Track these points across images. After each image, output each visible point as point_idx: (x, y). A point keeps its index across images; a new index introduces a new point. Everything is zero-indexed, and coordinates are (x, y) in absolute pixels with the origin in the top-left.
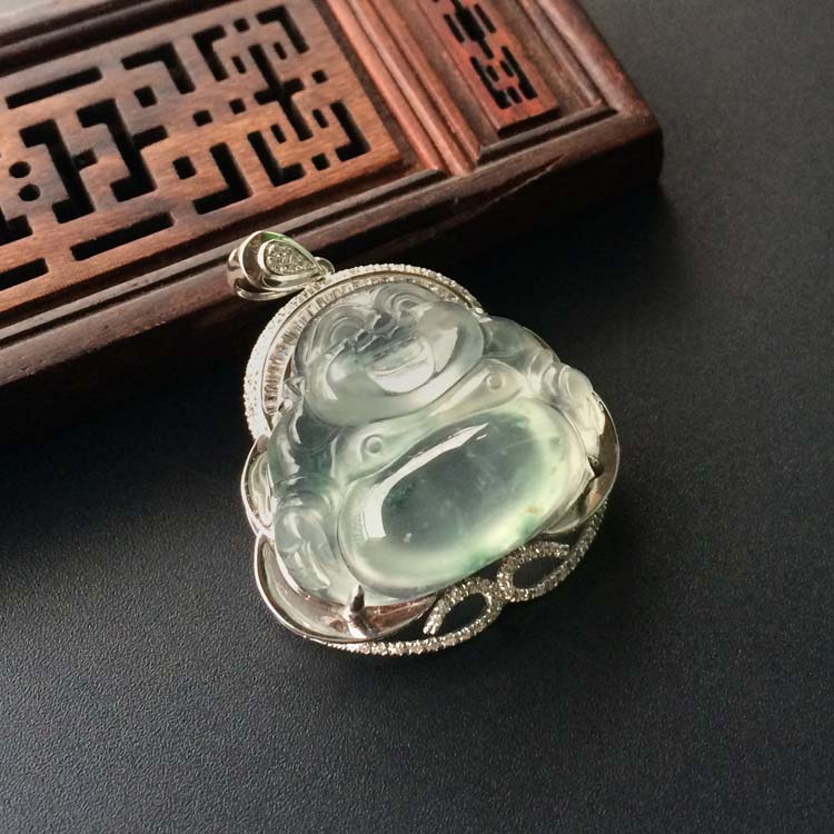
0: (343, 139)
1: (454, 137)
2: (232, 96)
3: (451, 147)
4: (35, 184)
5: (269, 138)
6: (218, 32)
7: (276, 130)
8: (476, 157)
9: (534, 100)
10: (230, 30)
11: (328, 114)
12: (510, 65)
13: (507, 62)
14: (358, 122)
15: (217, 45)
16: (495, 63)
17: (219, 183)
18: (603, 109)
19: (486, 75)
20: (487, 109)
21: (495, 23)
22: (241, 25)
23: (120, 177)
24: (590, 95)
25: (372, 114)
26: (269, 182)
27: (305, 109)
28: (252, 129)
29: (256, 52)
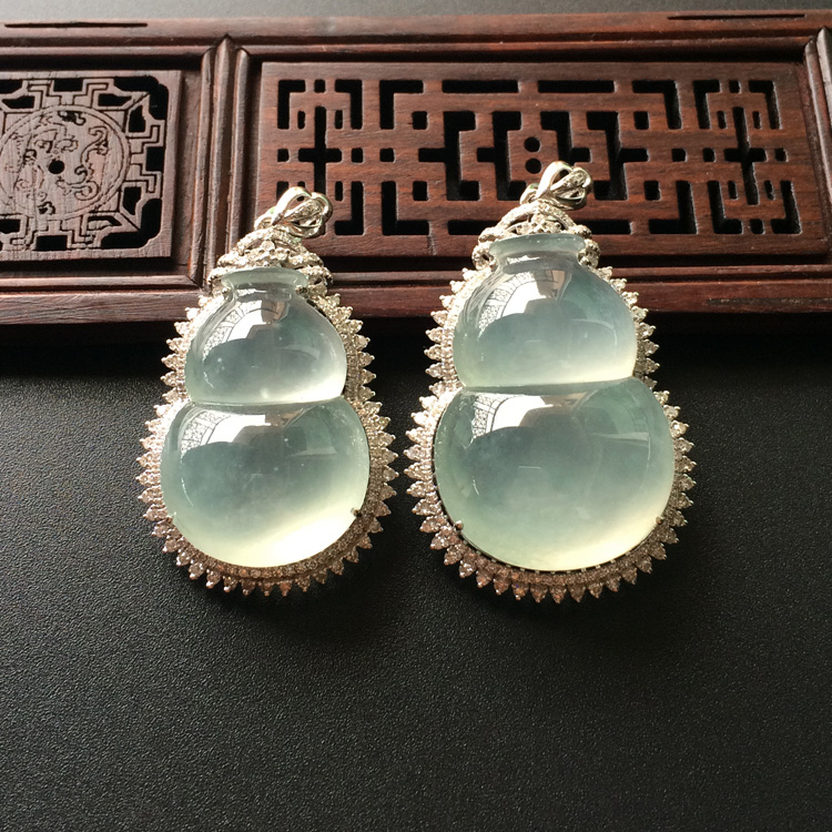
4: (540, 159)
7: (731, 185)
10: (724, 87)
15: (709, 99)
17: (674, 214)
29: (738, 114)
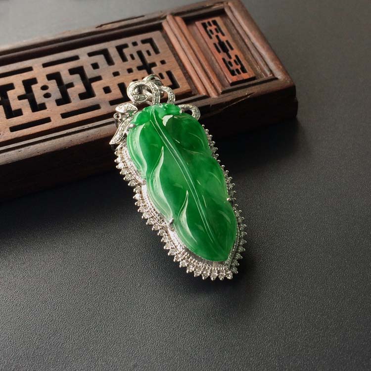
0: (169, 83)
1: (213, 84)
2: (129, 67)
3: (211, 88)
4: (50, 92)
6: (126, 46)
8: (220, 91)
9: (246, 74)
10: (130, 45)
11: (165, 74)
12: (238, 61)
13: (236, 60)
14: (176, 78)
15: (125, 51)
16: (232, 61)
17: (120, 96)
18: (273, 77)
19: (228, 64)
20: (227, 76)
21: (233, 47)
22: (135, 44)
23: (82, 92)
24: (268, 73)
27: (156, 72)
28: (135, 78)
29: (140, 53)
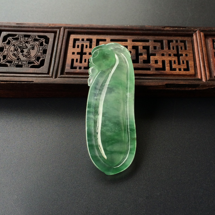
0: (186, 67)
2: (170, 53)
3: (204, 76)
5: (173, 62)
6: (172, 41)
11: (185, 62)
14: (190, 65)
20: (214, 72)
23: (145, 59)
25: (193, 65)
26: (169, 69)
27: (181, 60)
28: (171, 60)
